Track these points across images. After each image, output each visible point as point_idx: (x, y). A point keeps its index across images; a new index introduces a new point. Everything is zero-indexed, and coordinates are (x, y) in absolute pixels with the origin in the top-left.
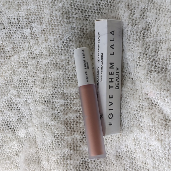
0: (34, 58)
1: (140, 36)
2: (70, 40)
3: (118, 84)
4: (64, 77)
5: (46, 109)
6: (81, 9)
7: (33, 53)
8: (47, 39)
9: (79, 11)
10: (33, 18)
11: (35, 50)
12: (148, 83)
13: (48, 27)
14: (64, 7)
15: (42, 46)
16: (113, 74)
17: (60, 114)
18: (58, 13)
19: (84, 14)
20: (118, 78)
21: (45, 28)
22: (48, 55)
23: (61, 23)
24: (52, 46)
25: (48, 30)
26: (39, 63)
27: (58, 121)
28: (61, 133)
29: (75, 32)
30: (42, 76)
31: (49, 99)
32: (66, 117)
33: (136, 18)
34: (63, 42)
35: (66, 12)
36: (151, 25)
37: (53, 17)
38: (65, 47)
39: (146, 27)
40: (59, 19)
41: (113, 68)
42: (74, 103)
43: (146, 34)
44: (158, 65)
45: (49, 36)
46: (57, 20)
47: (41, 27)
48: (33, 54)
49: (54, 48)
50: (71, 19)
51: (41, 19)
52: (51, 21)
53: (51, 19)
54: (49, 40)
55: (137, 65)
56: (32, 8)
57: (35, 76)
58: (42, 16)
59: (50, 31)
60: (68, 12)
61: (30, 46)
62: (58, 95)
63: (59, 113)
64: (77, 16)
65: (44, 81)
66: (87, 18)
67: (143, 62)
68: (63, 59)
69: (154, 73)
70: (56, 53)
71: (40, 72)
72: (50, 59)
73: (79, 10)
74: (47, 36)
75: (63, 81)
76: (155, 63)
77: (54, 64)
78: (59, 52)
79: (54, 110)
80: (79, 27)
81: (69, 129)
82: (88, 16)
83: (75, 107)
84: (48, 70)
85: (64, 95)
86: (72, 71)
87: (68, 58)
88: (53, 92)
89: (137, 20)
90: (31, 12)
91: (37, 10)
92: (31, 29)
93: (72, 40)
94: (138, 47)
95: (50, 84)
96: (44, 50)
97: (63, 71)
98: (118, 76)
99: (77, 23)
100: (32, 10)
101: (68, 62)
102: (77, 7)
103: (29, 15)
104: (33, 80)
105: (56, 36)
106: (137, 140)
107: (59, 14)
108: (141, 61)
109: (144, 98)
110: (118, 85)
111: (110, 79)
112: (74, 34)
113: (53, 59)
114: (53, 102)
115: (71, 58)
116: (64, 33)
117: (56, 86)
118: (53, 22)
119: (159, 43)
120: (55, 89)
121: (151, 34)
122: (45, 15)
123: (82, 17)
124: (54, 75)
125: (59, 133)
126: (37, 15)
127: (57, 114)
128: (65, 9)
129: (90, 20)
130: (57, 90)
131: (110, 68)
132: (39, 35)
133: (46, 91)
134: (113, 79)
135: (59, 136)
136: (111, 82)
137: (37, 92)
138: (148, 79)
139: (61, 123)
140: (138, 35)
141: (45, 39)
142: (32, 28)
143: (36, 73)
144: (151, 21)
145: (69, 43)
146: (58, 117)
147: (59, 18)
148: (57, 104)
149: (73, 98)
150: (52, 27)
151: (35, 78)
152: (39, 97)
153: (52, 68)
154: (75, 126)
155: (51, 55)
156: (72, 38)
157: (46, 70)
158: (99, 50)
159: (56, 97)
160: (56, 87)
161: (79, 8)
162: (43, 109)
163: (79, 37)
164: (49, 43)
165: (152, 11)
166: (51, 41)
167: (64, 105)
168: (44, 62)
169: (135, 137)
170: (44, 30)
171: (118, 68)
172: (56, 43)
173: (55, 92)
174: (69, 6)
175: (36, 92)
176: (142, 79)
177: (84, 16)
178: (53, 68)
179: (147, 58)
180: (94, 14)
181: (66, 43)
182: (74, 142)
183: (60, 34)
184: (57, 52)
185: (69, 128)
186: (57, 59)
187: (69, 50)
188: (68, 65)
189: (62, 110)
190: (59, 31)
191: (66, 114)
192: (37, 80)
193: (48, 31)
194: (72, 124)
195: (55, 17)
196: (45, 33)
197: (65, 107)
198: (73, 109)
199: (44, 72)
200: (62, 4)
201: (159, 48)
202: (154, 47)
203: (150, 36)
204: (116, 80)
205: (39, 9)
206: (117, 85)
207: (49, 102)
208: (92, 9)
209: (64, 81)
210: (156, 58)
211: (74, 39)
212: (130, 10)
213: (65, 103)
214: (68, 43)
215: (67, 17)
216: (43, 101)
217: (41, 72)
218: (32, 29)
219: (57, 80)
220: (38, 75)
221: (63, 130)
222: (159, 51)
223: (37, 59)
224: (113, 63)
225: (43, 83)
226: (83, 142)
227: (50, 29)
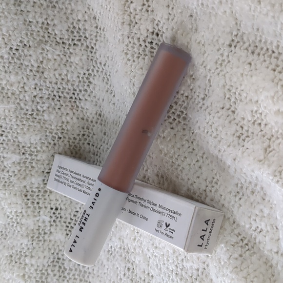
2: (25, 45)
4: (18, 113)
17: (12, 178)
23: (4, 13)
27: (10, 190)
28: (16, 212)
29: (32, 31)
32: (25, 183)
34: (11, 49)
42: (38, 159)
50: (23, 6)
62: (7, 144)
63: (11, 176)
64: (35, 0)
66: (55, 4)
68: (13, 81)
75: (16, 121)
78: (4, 67)
80: (40, 20)
81: (30, 204)
83: (39, 166)
85: (18, 146)
86: (31, 102)
87: (21, 79)
93: (28, 45)
97: (14, 103)
99: (35, 12)
101: (22, 85)
112: (32, 34)
115: (28, 79)
116: (11, 33)
117: (4, 129)
125: (13, 212)
127: (9, 178)
129: (59, 8)
130: (6, 136)
139: (15, 195)
145: (23, 51)
146: (10, 183)
148: (7, 160)
149: (35, 150)
154: (41, 199)
156: (28, 41)
159: (4, 149)
163: (40, 40)
167: (20, 163)
181: (17, 50)
183: (5, 34)
185: (29, 202)
187: (24, 65)
188: (23, 92)
189: (16, 171)
190: (2, 28)
191: (24, 178)
194: (35, 196)
197: (21, 167)
198: (37, 168)
209: (18, 121)
211: (31, 43)
213: (21, 159)
214: (20, 50)
219: (5, 119)
221: (19, 207)
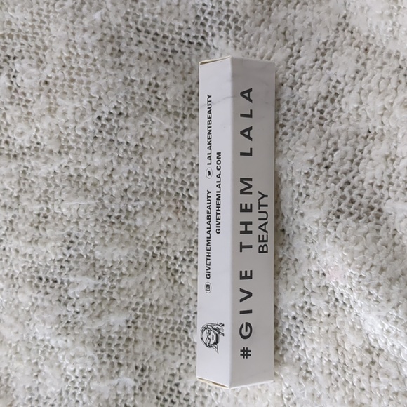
0: (15, 156)
1: (313, 116)
2: (120, 114)
3: (265, 239)
4: (98, 213)
5: (43, 299)
6: (153, 31)
7: (13, 144)
8: (53, 106)
9: (146, 37)
10: (18, 47)
11: (18, 136)
12: (328, 245)
13: (59, 74)
14: (106, 24)
15: (39, 127)
16: (251, 210)
17: (80, 315)
18: (90, 37)
19: (162, 46)
20: (265, 222)
21: (50, 76)
22: (56, 150)
23: (95, 65)
24: (66, 128)
25: (59, 83)
26: (28, 172)
27: (75, 335)
28: (82, 371)
29: (133, 93)
30: (36, 208)
31: (51, 273)
32: (99, 324)
33: (303, 67)
34: (99, 118)
35: (113, 37)
36: (341, 88)
37: (75, 48)
38: (104, 133)
39: (329, 92)
40: (90, 54)
41: (251, 193)
42: (122, 286)
43: (329, 113)
44: (359, 197)
45: (59, 100)
46: (87, 56)
47: (38, 73)
48: (11, 147)
49: (73, 134)
50: (123, 57)
51: (41, 52)
52: (68, 58)
53: (70, 52)
54: (60, 111)
55: (301, 194)
56: (17, 19)
57: (15, 206)
58: (43, 42)
59: (62, 86)
60: (116, 37)
61: (5, 122)
62: (76, 262)
63: (78, 313)
64: (142, 51)
65: (40, 222)
66: (169, 59)
67: (318, 188)
68: (96, 165)
69: (346, 218)
70: (79, 148)
71: (29, 196)
72: (62, 162)
73: (146, 34)
74: (55, 98)
75: (95, 226)
76: (351, 192)
77: (71, 176)
78: (85, 144)
79: (65, 304)
80: (147, 79)
81: (105, 359)
82: (170, 53)
83: (122, 299)
84: (53, 193)
85: (94, 265)
86: (120, 199)
87: (109, 163)
88: (64, 255)
89: (305, 73)
90: (13, 30)
91: (30, 26)
92: (12, 77)
93: (125, 114)
94: (305, 145)
95: (58, 233)
96: (46, 138)
97: (94, 198)
98: (264, 216)
99: (141, 68)
100: (16, 24)
101: (109, 173)
102: (143, 25)
103: (7, 37)
104: (10, 217)
105: (81, 101)
106: (288, 399)
107: (91, 40)
108: (311, 183)
109: (314, 285)
110: (267, 241)
111: (242, 223)
112: (132, 98)
113: (69, 162)
114: (62, 283)
115: (119, 163)
116: (102, 94)
117: (73, 239)
118: (73, 60)
119: (363, 137)
120: (71, 245)
121: (341, 114)
122: (51, 42)
123: (156, 52)
124: (69, 209)
125: (78, 371)
126: (29, 39)
127: (73, 316)
128: (110, 29)
129: (174, 63)
130: (76, 250)
131: (242, 192)
132: (32, 94)
133: (44, 250)
134: (251, 223)
135: (77, 377)
136: (246, 232)
137: (17, 251)
138: (327, 235)
139: (84, 342)
140: (306, 114)
141: (47, 107)
142: (13, 74)
143: (18, 197)
144: (342, 78)
145: (117, 121)
146: (75, 323)
147: (92, 52)
148: (74, 287)
149: (118, 272)
150: (70, 74)
151: (15, 212)
152: (24, 267)
153: (64, 187)
154: (122, 350)
155: (62, 151)
156: (126, 108)
157: (46, 191)
158: (209, 143)
159: (70, 270)
160: (72, 242)
161: (149, 29)
162: (33, 300)
163: (144, 107)
164: (59, 119)
165: (348, 50)
166: (65, 113)
167: (94, 291)
168: (44, 170)
169: (284, 391)
170: (46, 83)
171: (265, 194)
172: (78, 120)
173: (68, 255)
174: (120, 21)
175: (14, 252)
176: (310, 233)
177: (160, 51)
178: (68, 188)
179: (330, 178)
180: (187, 49)
181: (108, 120)
182: (118, 395)
183: (93, 95)
184: (80, 145)
185: (105, 354)
186: (79, 162)
187: (116, 141)
188: (110, 183)
189: (87, 305)
190: (90, 86)
191: (98, 316)
192: (20, 218)
193: (58, 85)
194: (113, 346)
195: (79, 49)
196: (50, 91)
197: (96, 298)
198: (119, 302)
199: (40, 196)
200: (101, 15)
201: (362, 151)
202: (348, 148)
203: (339, 117)
204: (260, 227)
205: (36, 24)
206: (263, 241)
207: (51, 282)
208: (183, 34)
209: (98, 227)
210: (353, 177)
211: (130, 111)
212: (288, 47)
213: (96, 286)
214: (113, 120)
215: (113, 49)
216: (33, 277)
217: (32, 197)
218: (14, 77)
219: (77, 223)
220: (25, 203)
221: (89, 362)
222: (363, 161)
223: (23, 159)
224: (251, 180)
225: (37, 227)
226: (143, 395)
227: (65, 80)
